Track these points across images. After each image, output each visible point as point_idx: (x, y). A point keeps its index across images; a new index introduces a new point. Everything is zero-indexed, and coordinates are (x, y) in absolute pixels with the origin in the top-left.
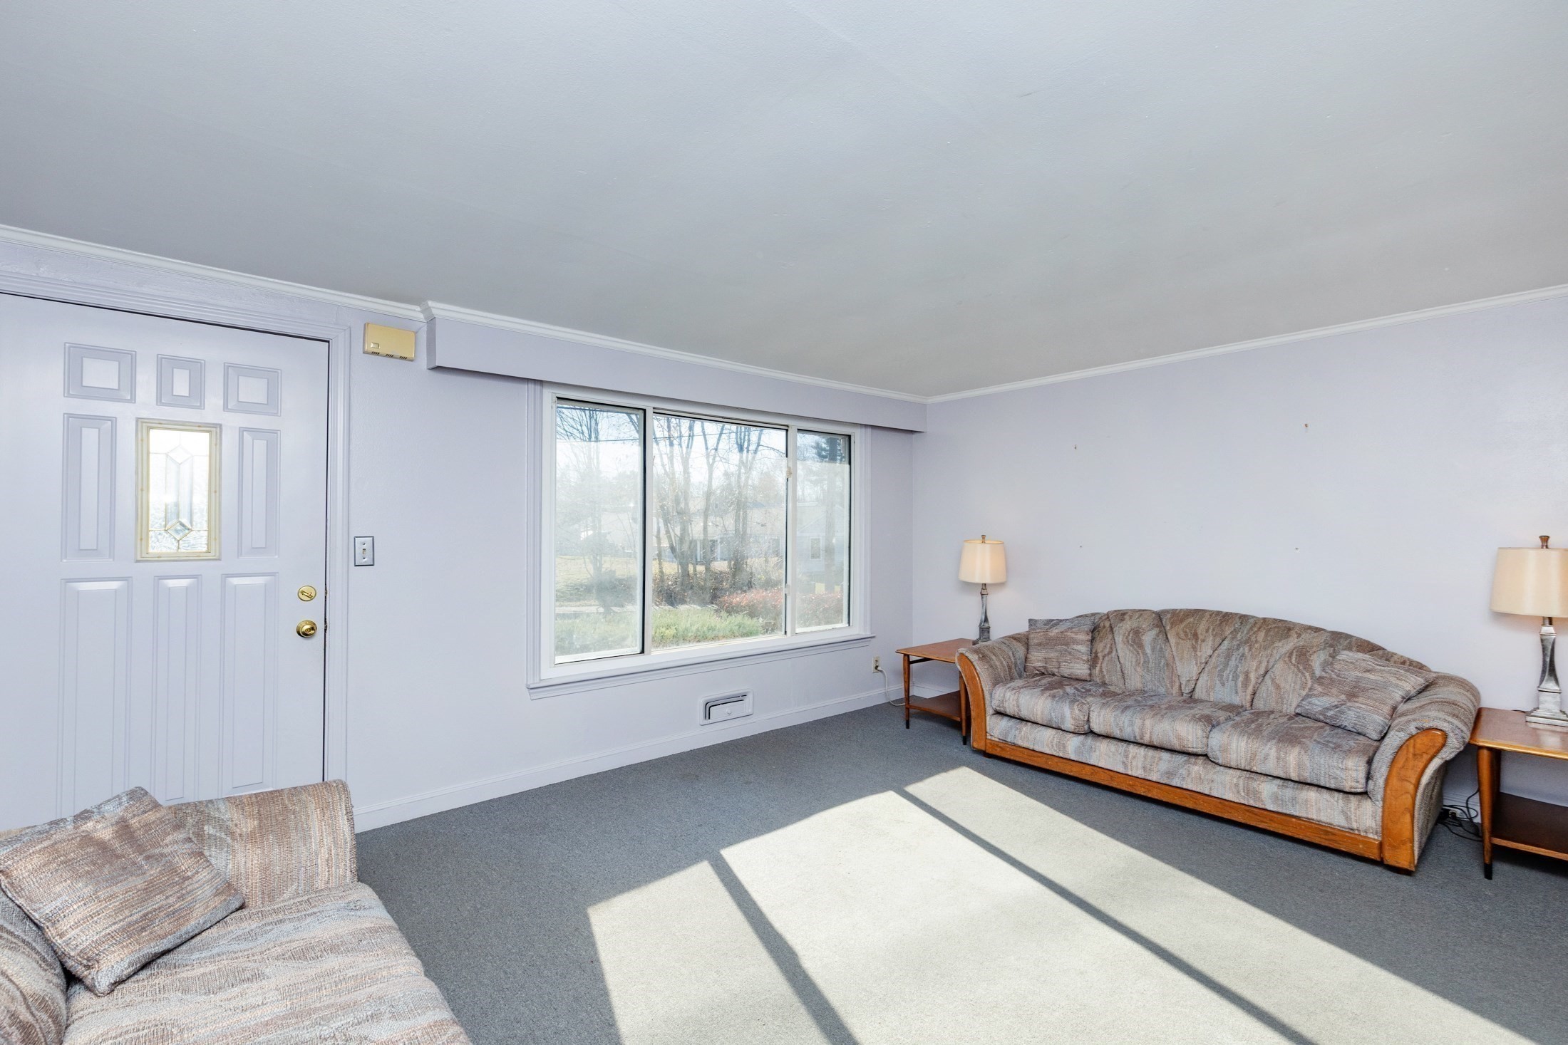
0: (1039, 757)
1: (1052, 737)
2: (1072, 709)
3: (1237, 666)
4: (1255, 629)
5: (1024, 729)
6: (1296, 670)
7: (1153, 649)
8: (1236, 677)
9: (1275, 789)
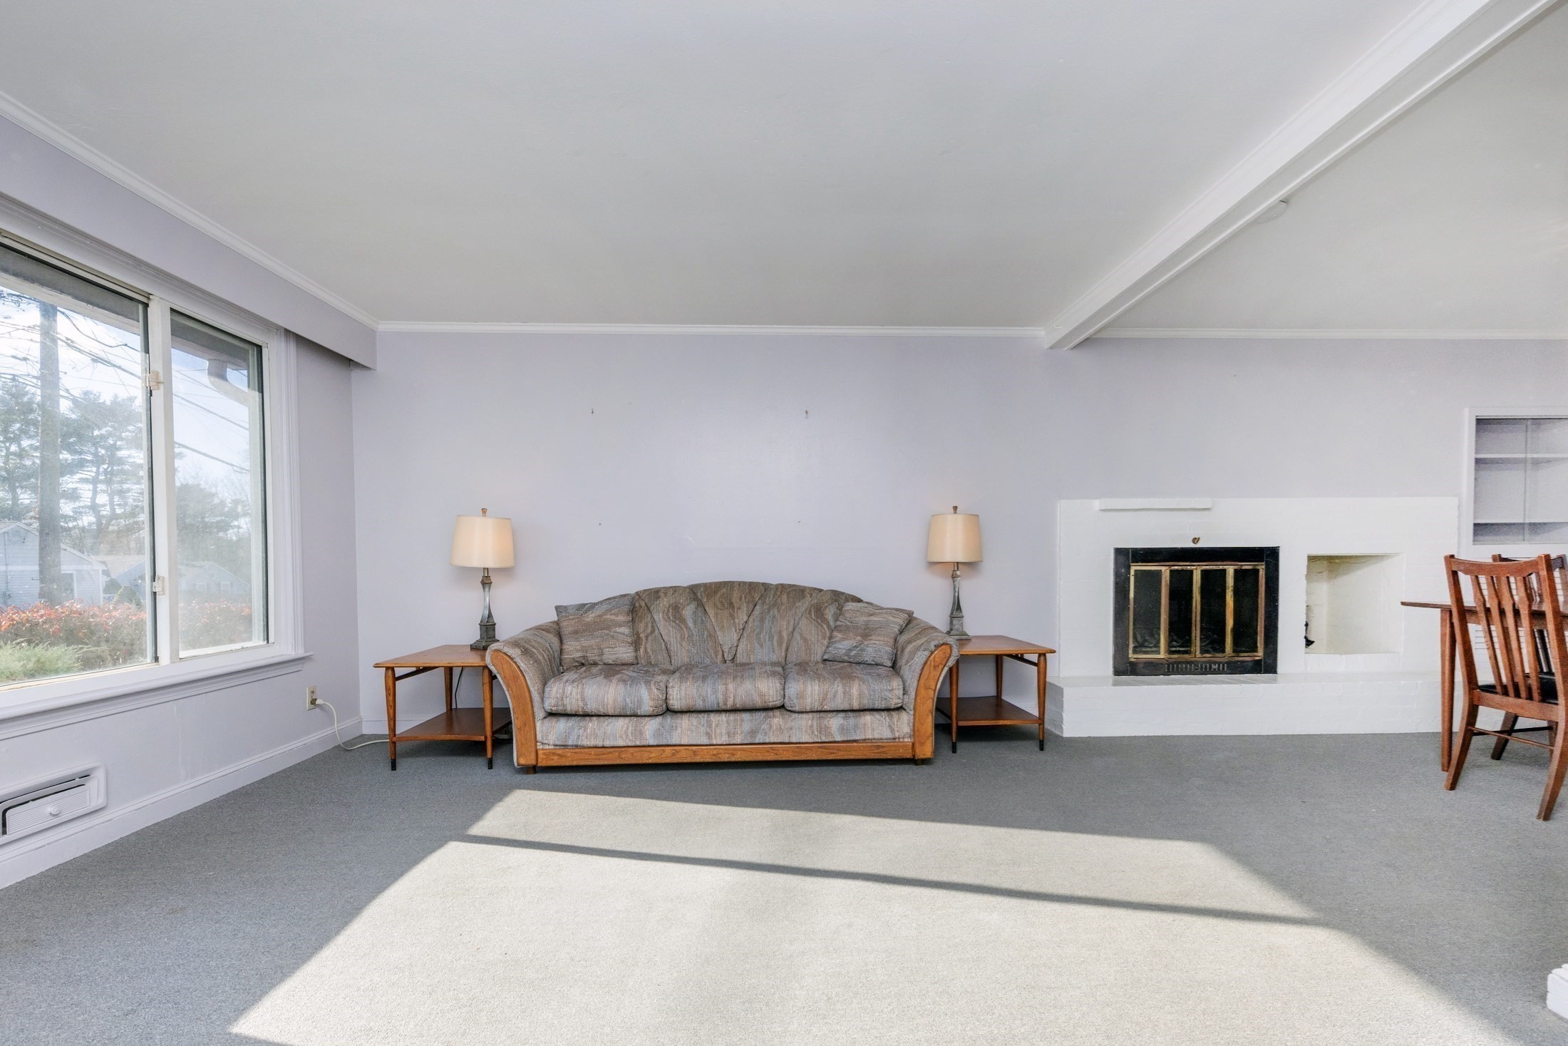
0: (610, 753)
1: (625, 726)
2: (649, 690)
3: (771, 627)
4: (778, 593)
5: (590, 725)
6: (817, 624)
7: (695, 622)
8: (771, 638)
9: (842, 721)
